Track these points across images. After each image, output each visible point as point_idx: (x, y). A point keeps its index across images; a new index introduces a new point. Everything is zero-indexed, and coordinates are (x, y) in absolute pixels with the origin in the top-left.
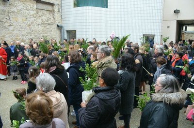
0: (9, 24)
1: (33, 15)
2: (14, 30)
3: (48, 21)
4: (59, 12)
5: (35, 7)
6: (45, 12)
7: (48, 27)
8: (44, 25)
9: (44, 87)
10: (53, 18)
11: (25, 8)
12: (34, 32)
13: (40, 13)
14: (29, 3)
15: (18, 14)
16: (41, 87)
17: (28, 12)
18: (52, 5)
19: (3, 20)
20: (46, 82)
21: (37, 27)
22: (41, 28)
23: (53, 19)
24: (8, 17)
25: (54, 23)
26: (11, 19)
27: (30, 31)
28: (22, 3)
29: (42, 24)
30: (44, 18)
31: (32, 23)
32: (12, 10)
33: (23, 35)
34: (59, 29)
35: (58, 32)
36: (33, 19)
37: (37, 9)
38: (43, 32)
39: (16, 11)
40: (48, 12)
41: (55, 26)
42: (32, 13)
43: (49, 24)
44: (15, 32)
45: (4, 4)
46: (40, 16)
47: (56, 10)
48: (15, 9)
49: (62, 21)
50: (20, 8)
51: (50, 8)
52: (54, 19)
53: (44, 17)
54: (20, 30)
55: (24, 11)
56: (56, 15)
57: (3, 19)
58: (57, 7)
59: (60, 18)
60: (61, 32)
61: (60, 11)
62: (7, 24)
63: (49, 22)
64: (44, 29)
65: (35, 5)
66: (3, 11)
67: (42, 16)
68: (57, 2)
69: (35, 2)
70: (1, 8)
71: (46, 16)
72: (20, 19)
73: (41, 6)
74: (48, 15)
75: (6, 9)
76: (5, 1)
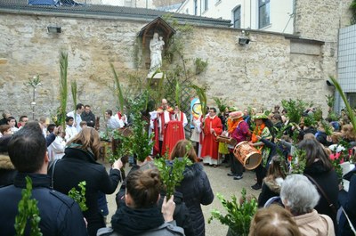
0: (244, 81)
1: (284, 64)
2: (250, 90)
3: (309, 75)
4: (332, 56)
5: (288, 50)
6: (305, 58)
7: (309, 85)
8: (302, 82)
9: (290, 200)
10: (321, 68)
11: (271, 53)
12: (282, 93)
13: (296, 61)
14: (278, 45)
15: (260, 63)
16: (286, 199)
17: (275, 59)
18: (320, 44)
19: (236, 75)
20: (295, 190)
21: (288, 85)
22: (295, 87)
23: (319, 70)
24: (243, 70)
25: (322, 79)
26: (249, 72)
27: (276, 92)
28: (267, 45)
29: (298, 79)
30: (303, 69)
31: (280, 78)
32: (252, 57)
33: (264, 99)
34: (330, 89)
35: (328, 93)
36: (284, 71)
37: (291, 53)
39: (257, 59)
40: (311, 57)
41: (322, 84)
42: (282, 60)
43: (311, 80)
44: (252, 93)
45: (240, 50)
46: (295, 66)
47: (327, 53)
48: (255, 56)
49: (337, 73)
50: (264, 54)
51: (315, 50)
52: (322, 69)
53: (302, 67)
54: (261, 89)
55: (269, 58)
56: (325, 62)
57: (237, 72)
58: (329, 47)
59: (334, 68)
61: (336, 54)
62: (241, 81)
63: (312, 76)
64: (302, 88)
65: (287, 48)
66: (239, 60)
67: (299, 65)
68: (330, 38)
69: (289, 41)
70: (236, 55)
71: (307, 65)
72: (262, 71)
73: (298, 47)
74: (310, 63)
75: (243, 56)
76: (242, 45)
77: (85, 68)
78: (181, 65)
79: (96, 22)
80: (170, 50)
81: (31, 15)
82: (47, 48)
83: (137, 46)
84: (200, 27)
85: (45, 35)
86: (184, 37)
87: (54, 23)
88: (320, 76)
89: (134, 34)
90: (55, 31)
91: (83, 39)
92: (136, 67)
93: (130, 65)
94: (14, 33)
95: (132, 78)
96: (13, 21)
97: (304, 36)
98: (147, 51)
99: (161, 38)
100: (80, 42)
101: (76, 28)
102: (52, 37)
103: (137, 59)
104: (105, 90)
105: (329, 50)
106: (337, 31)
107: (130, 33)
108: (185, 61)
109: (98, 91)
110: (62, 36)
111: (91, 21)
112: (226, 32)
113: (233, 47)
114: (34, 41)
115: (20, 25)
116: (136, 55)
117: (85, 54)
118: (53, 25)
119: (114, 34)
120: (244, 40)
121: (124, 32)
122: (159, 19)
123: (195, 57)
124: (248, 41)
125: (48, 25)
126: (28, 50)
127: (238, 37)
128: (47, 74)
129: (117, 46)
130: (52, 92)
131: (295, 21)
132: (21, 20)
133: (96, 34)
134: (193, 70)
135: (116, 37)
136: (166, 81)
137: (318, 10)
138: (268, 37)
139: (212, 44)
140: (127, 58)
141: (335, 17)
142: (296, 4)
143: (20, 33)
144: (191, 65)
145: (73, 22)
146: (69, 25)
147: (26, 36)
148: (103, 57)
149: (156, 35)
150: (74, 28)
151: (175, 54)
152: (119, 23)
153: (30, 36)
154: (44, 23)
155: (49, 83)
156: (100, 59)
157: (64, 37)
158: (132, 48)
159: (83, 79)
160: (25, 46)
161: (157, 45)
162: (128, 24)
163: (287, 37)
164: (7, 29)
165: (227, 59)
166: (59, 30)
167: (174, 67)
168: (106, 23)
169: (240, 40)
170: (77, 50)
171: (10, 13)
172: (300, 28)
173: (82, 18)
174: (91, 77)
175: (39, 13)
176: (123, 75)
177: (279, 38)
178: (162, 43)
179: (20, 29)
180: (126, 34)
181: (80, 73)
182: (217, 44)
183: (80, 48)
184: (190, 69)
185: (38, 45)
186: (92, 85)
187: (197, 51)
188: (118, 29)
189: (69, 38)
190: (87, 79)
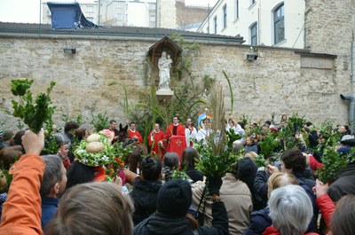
0: (253, 96)
1: (294, 79)
2: (259, 105)
3: (321, 89)
4: (346, 69)
5: (299, 65)
6: (317, 73)
7: (321, 99)
8: (314, 97)
10: (334, 81)
11: (281, 69)
12: (293, 108)
13: (308, 76)
14: (288, 60)
15: (269, 78)
17: (284, 74)
18: (333, 57)
19: (246, 90)
21: (300, 100)
22: (307, 101)
23: (332, 84)
24: (252, 85)
25: (335, 93)
26: (258, 88)
27: (286, 107)
28: (276, 60)
29: (310, 94)
30: (314, 83)
31: (291, 93)
32: (260, 73)
34: (344, 103)
35: (342, 108)
36: (295, 86)
37: (302, 68)
38: (310, 110)
39: (266, 74)
40: (324, 71)
41: (336, 98)
42: (292, 75)
43: (324, 94)
44: (262, 108)
45: (249, 66)
46: (307, 81)
47: (340, 67)
48: (264, 72)
49: (351, 86)
50: (273, 69)
51: (327, 63)
52: (335, 83)
53: (314, 81)
54: (270, 104)
55: (279, 73)
56: (339, 76)
57: (246, 88)
58: (342, 60)
59: (348, 82)
60: (349, 109)
61: (350, 67)
62: (250, 96)
63: (325, 91)
64: (314, 103)
65: (298, 63)
66: (247, 76)
67: (311, 79)
68: (343, 52)
69: (299, 55)
70: (245, 71)
71: (318, 80)
72: (271, 86)
73: (309, 62)
74: (322, 77)
75: (252, 72)
76: (250, 61)
77: (97, 86)
78: (189, 82)
79: (108, 43)
80: (178, 68)
81: (49, 39)
82: (63, 67)
83: (146, 65)
84: (208, 45)
85: (61, 56)
86: (192, 55)
87: (70, 45)
88: (333, 90)
89: (144, 54)
90: (71, 52)
91: (96, 59)
92: (146, 85)
93: (140, 83)
94: (34, 55)
95: (142, 96)
96: (33, 44)
97: (314, 50)
98: (156, 69)
99: (169, 56)
100: (93, 62)
101: (90, 49)
102: (67, 58)
103: (146, 77)
104: (116, 107)
105: (342, 64)
106: (350, 44)
107: (140, 52)
108: (193, 78)
109: (109, 108)
110: (76, 57)
111: (103, 42)
112: (235, 48)
113: (241, 63)
114: (51, 62)
115: (40, 48)
116: (146, 73)
117: (98, 73)
118: (69, 47)
119: (125, 53)
120: (252, 56)
121: (135, 52)
122: (166, 38)
123: (203, 74)
124: (256, 57)
125: (64, 47)
126: (47, 70)
127: (247, 53)
128: (63, 92)
129: (128, 64)
130: (67, 109)
131: (305, 36)
132: (41, 43)
133: (107, 55)
134: (202, 86)
135: (127, 56)
136: (174, 97)
137: (329, 23)
138: (277, 52)
139: (219, 60)
140: (137, 76)
141: (347, 30)
142: (305, 20)
143: (39, 55)
144: (199, 82)
145: (87, 43)
146: (84, 47)
147: (45, 57)
148: (115, 76)
149: (164, 53)
150: (88, 49)
151: (183, 71)
152: (129, 43)
153: (48, 57)
154: (61, 45)
155: (65, 101)
156: (111, 77)
157: (79, 57)
158: (142, 67)
159: (96, 97)
160: (44, 67)
161: (165, 63)
162: (138, 44)
163: (297, 51)
164: (29, 52)
165: (235, 76)
166: (74, 51)
167: (182, 83)
168: (117, 44)
169: (248, 56)
170: (90, 70)
171: (32, 38)
172: (310, 42)
173: (96, 39)
174: (103, 94)
175: (57, 36)
176: (133, 92)
177: (289, 53)
178: (170, 61)
179: (40, 52)
180: (136, 54)
181: (93, 91)
182: (225, 61)
183: (92, 67)
184: (198, 85)
185: (55, 65)
186: (104, 102)
187: (205, 68)
188: (129, 49)
189: (83, 59)
190: (99, 97)
